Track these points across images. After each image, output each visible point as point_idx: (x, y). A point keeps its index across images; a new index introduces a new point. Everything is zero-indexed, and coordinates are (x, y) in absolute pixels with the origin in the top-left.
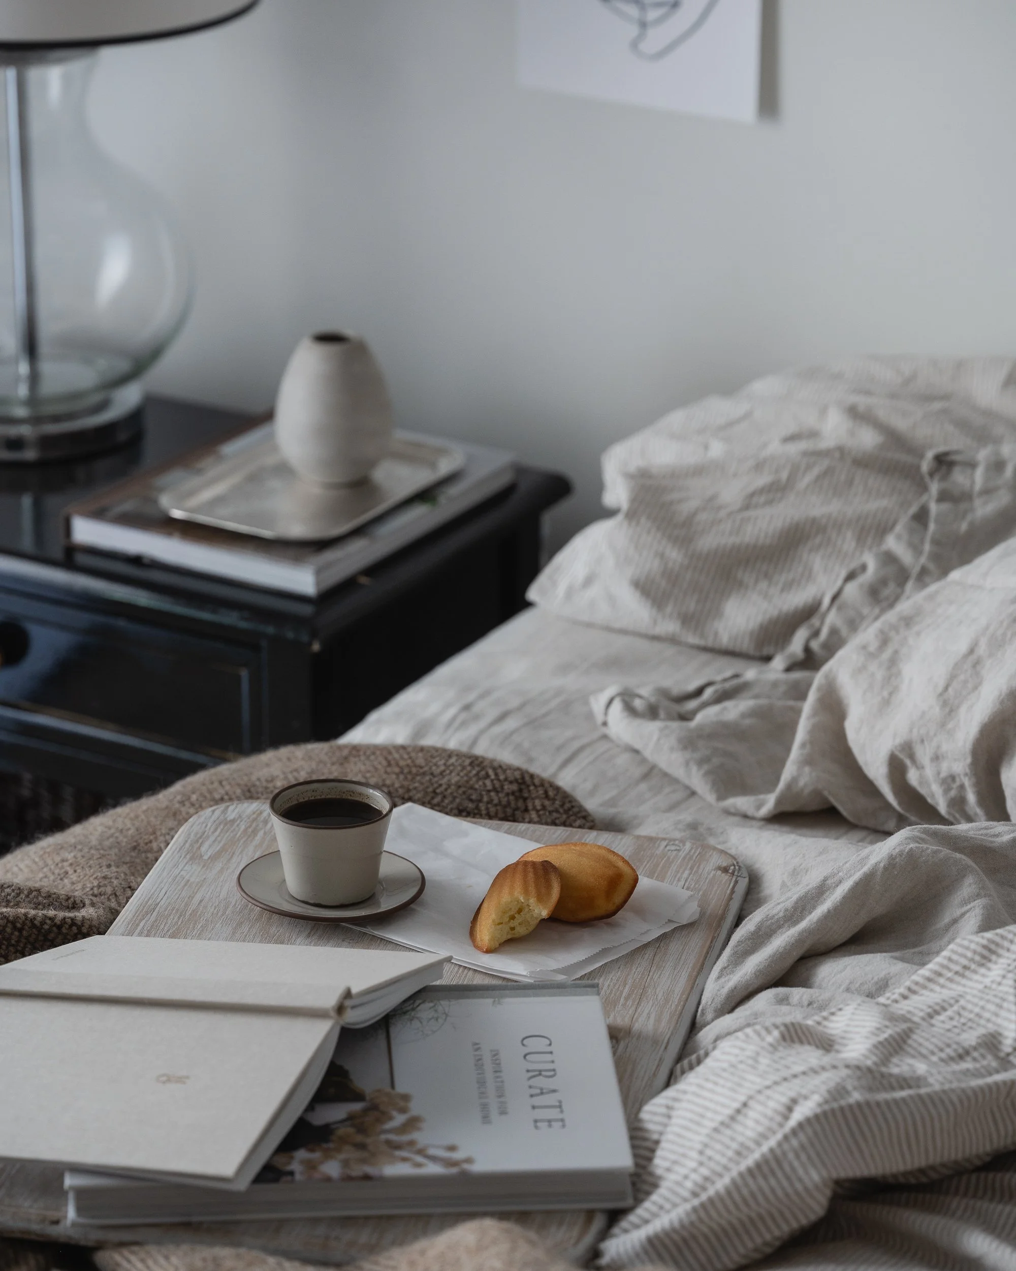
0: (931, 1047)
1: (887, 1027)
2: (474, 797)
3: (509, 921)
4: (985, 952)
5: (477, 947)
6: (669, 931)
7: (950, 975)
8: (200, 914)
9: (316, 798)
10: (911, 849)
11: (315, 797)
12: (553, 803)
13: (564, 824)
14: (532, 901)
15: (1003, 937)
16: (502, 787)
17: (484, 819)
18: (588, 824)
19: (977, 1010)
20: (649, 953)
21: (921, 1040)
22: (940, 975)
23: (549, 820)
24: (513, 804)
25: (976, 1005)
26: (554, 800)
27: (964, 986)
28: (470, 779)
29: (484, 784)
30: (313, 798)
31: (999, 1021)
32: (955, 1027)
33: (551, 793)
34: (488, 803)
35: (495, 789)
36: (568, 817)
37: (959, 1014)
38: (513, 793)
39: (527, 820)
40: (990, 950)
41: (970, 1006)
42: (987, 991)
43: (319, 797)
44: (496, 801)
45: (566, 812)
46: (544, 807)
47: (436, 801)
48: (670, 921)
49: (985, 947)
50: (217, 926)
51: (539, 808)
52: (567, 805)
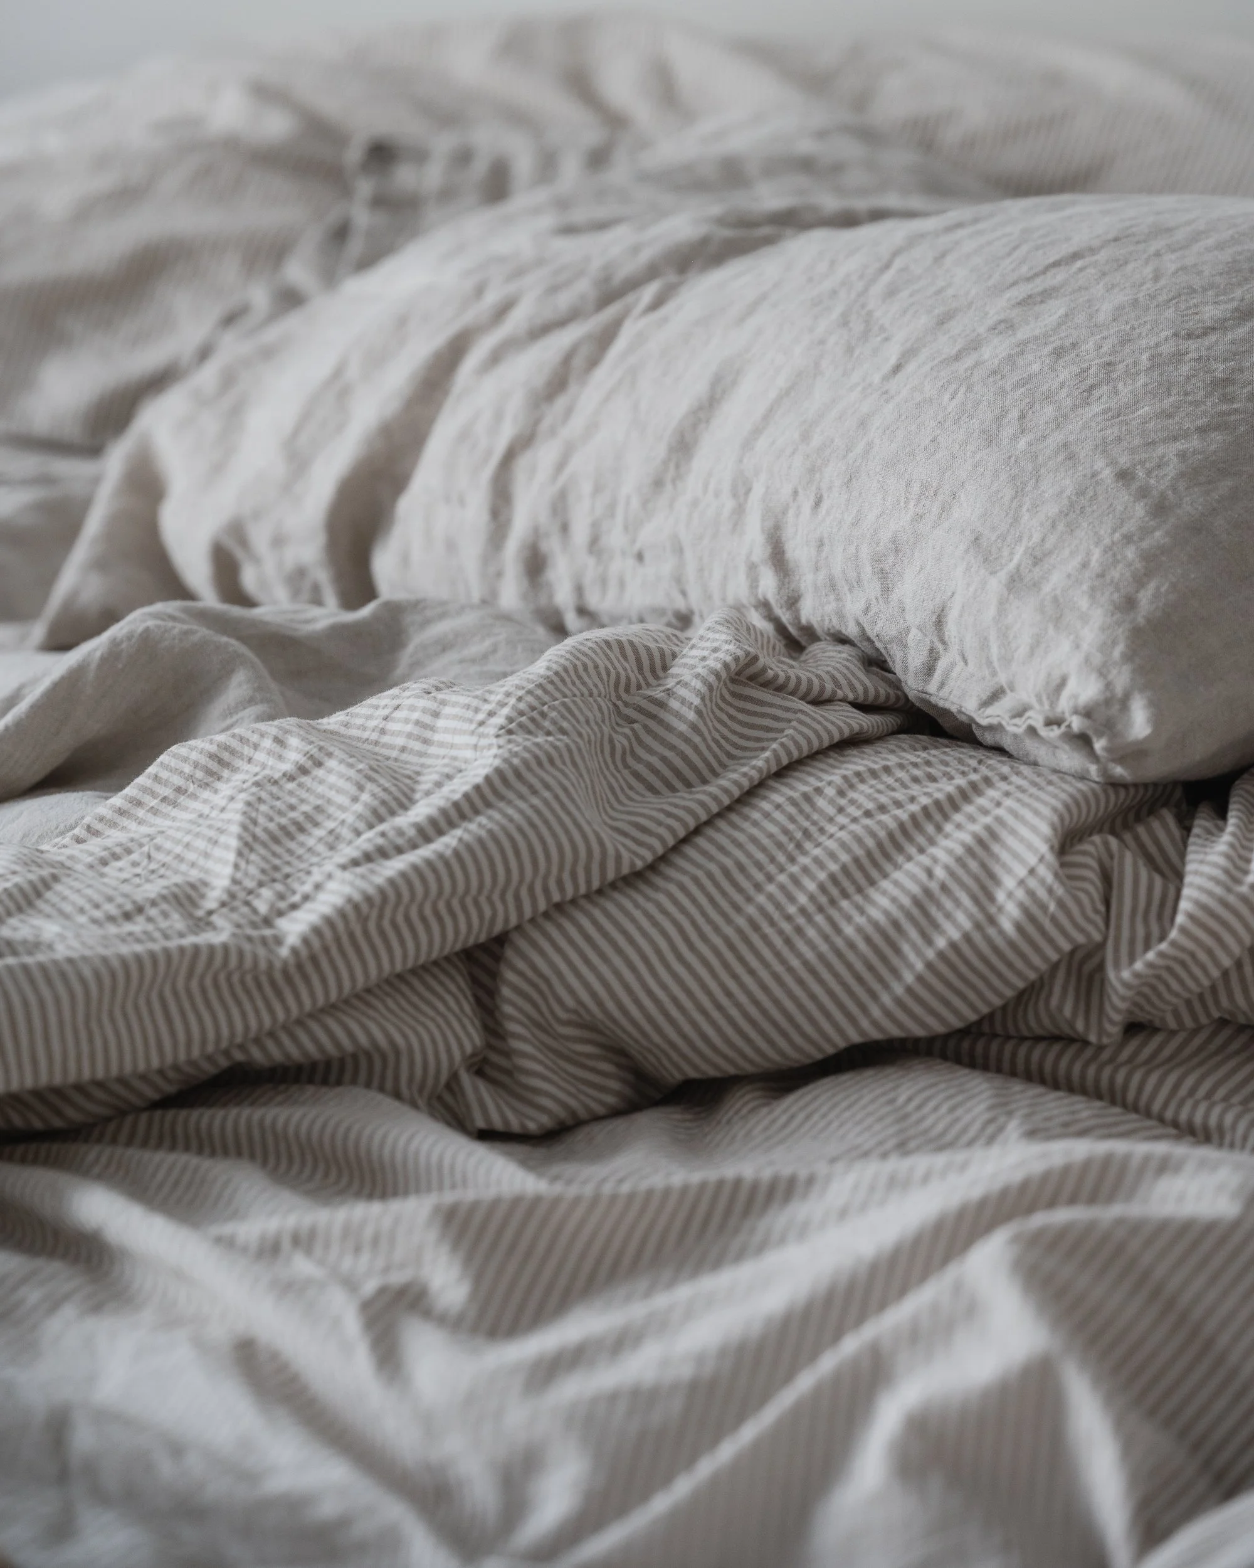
0: (81, 902)
1: (14, 873)
4: (213, 766)
7: (154, 803)
10: (147, 630)
15: (242, 739)
19: (178, 849)
21: (67, 892)
22: (139, 804)
25: (178, 842)
27: (174, 819)
31: (210, 864)
32: (138, 875)
37: (149, 857)
40: (221, 762)
41: (168, 845)
42: (201, 821)
49: (211, 756)
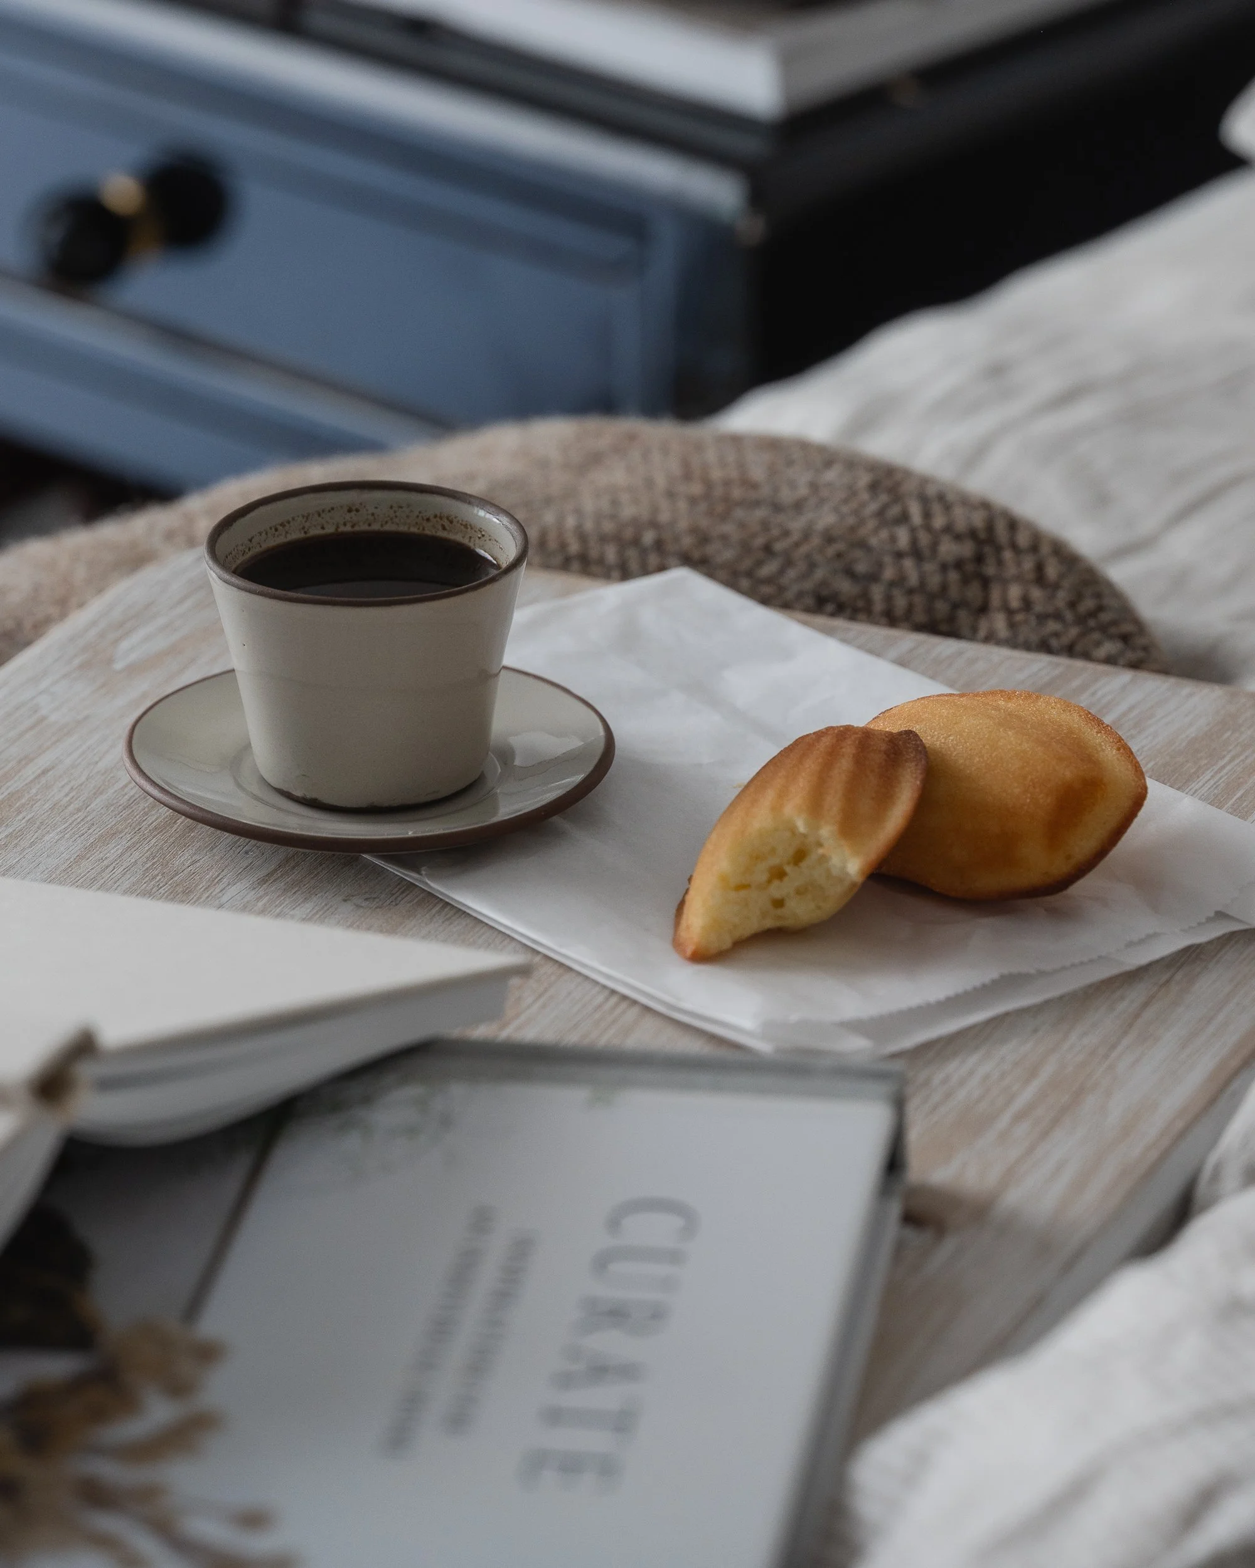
2: (861, 568)
3: (769, 881)
5: (677, 944)
6: (1210, 942)
8: (23, 805)
9: (357, 528)
11: (353, 526)
12: (1051, 597)
13: (1070, 651)
14: (827, 831)
16: (934, 546)
17: (876, 623)
18: (1131, 656)
20: (1136, 994)
23: (1034, 638)
24: (954, 592)
26: (1056, 586)
28: (862, 522)
29: (893, 539)
30: (348, 528)
33: (1052, 571)
34: (892, 584)
35: (916, 553)
36: (1082, 635)
38: (959, 564)
39: (982, 633)
43: (365, 528)
44: (913, 579)
45: (1081, 620)
46: (1027, 604)
47: (768, 569)
48: (1221, 915)
50: (47, 838)
51: (1015, 603)
52: (1088, 604)
